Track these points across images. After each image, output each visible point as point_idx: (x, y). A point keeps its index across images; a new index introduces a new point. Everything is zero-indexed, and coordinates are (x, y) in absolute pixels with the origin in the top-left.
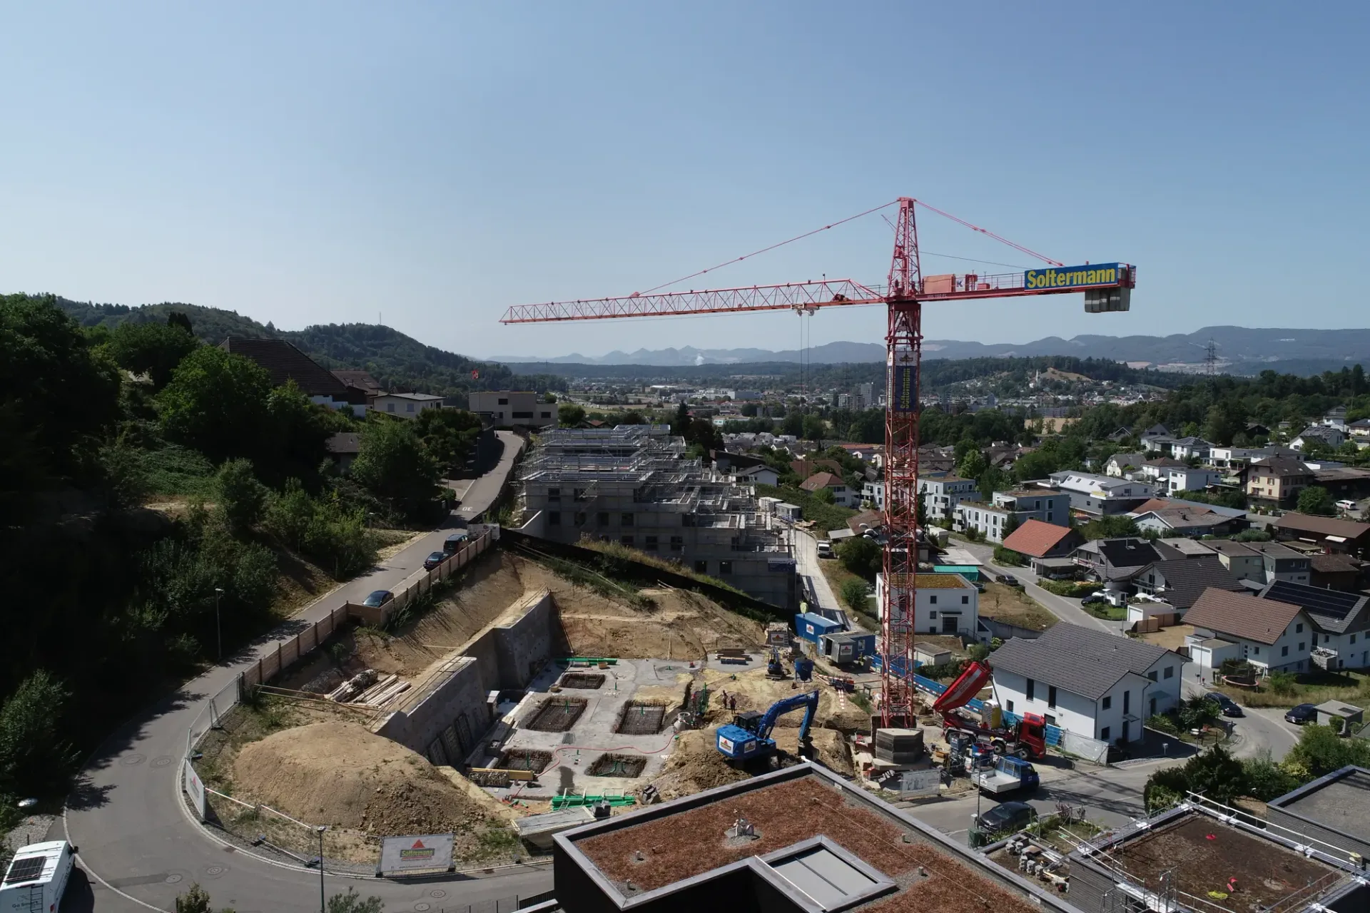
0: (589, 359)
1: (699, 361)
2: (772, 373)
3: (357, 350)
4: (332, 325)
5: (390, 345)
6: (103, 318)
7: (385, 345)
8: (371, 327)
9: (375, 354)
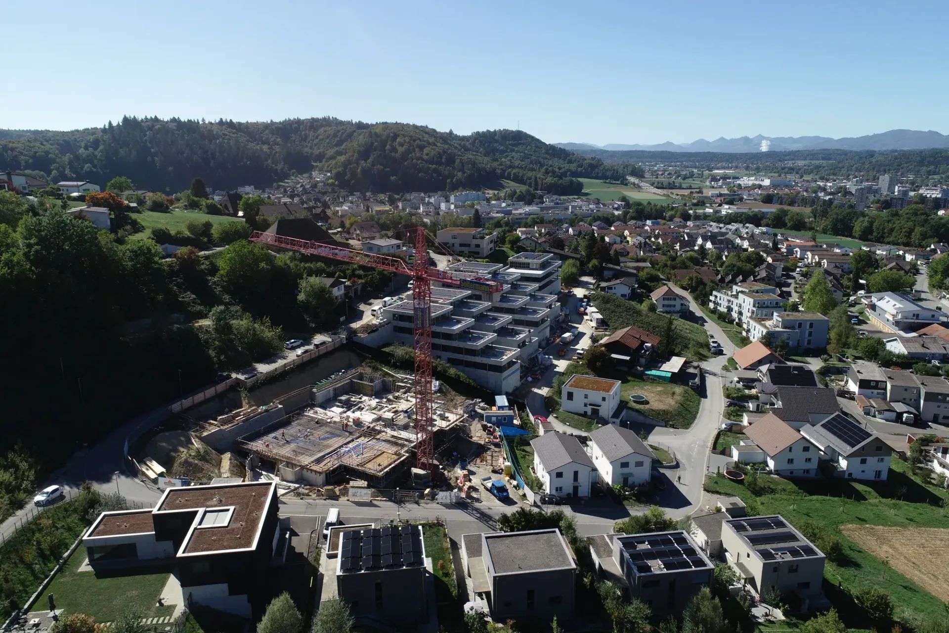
0: (679, 146)
1: (764, 148)
2: (823, 159)
3: (502, 148)
4: (488, 131)
5: (523, 144)
6: (355, 131)
7: (520, 144)
8: (512, 132)
9: (513, 150)
